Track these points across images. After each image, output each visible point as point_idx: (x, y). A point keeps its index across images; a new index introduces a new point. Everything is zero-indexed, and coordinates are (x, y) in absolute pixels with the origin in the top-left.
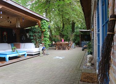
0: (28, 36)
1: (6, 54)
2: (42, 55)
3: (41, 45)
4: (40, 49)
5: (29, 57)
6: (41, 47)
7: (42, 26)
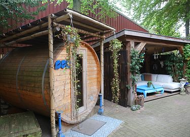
0: (162, 65)
1: (145, 90)
2: (185, 93)
3: (183, 79)
4: (181, 85)
5: (167, 94)
6: (183, 82)
7: (185, 54)
